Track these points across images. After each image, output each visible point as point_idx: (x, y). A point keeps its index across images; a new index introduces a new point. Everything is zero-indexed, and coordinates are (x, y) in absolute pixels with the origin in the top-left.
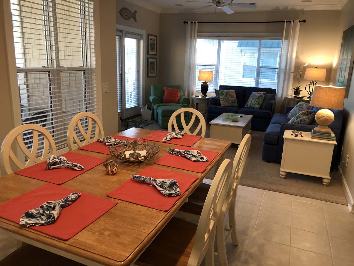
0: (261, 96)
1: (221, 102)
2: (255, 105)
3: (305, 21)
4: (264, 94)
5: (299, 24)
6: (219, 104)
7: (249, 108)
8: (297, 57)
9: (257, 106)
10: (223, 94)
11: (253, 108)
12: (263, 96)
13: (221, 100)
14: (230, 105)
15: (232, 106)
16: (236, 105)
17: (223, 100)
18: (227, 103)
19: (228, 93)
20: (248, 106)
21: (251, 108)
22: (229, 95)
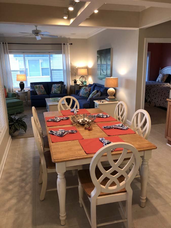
0: (60, 86)
1: (37, 93)
2: (57, 91)
3: (72, 44)
4: (61, 85)
5: (69, 45)
6: (36, 94)
7: (54, 94)
8: (71, 64)
9: (59, 92)
10: (37, 88)
11: (57, 94)
12: (61, 86)
13: (37, 91)
14: (43, 94)
15: (44, 94)
16: (46, 93)
17: (38, 91)
18: (41, 93)
19: (40, 87)
20: (53, 93)
21: (55, 93)
22: (41, 88)
